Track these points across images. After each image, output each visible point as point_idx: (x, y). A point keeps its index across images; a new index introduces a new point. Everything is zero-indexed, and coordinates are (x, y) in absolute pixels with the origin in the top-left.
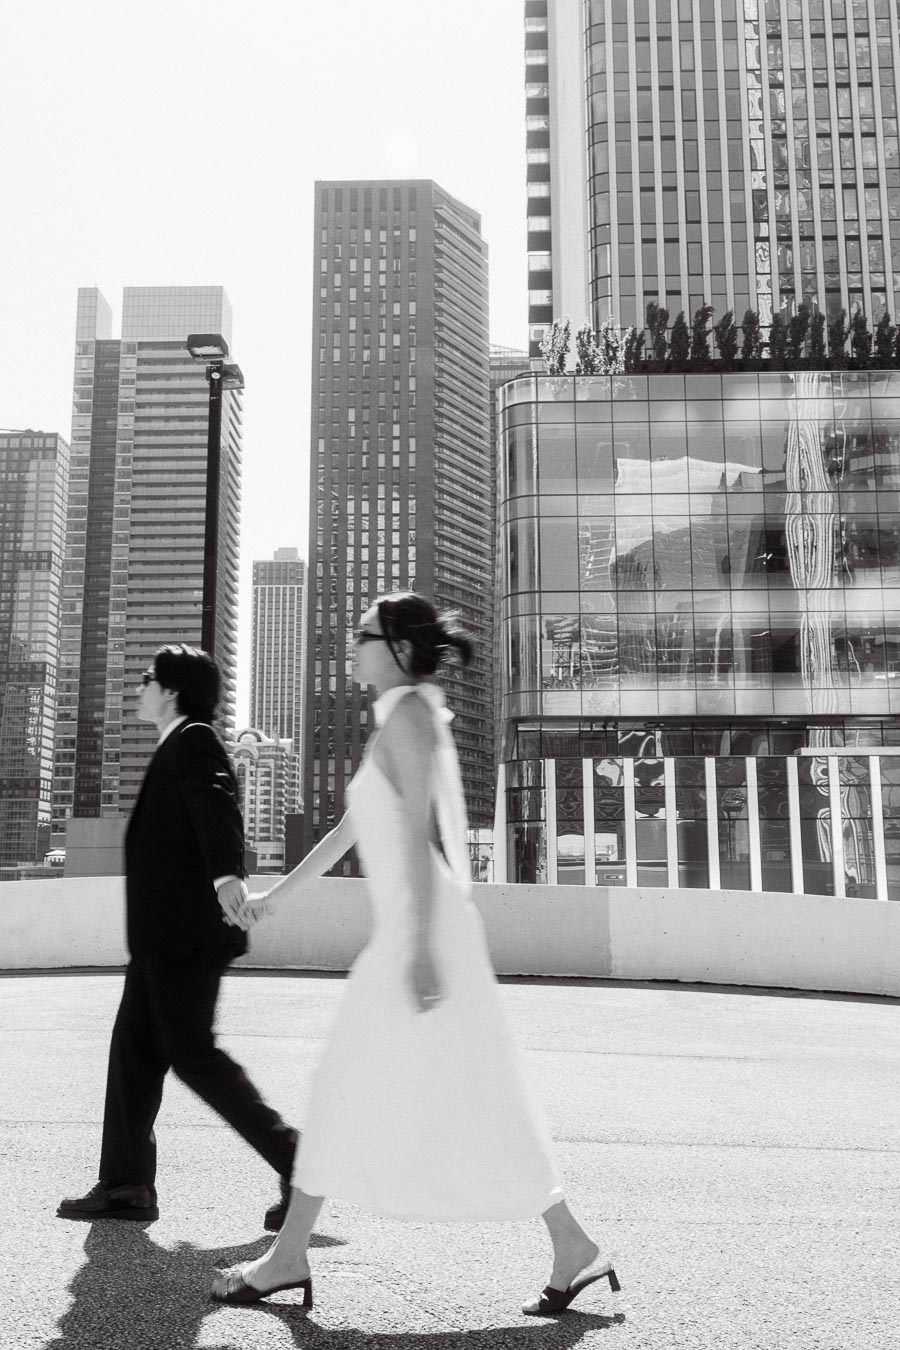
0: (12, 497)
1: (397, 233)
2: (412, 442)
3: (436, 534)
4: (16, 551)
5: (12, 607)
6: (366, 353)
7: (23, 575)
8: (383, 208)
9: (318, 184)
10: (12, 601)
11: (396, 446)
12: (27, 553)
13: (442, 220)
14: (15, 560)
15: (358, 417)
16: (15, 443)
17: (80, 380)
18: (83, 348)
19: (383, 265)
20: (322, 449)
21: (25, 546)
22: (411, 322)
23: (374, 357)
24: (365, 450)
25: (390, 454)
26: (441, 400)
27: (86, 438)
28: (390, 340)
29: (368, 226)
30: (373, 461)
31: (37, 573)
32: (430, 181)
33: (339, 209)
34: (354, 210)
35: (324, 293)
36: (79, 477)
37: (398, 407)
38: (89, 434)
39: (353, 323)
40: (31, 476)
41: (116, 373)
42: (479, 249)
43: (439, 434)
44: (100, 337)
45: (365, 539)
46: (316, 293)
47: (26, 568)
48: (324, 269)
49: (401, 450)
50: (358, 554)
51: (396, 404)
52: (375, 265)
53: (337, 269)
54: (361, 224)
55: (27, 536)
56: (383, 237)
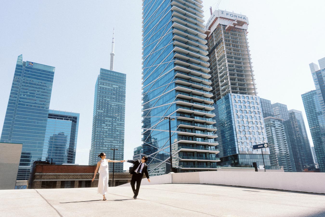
0: (312, 103)
4: (316, 112)
5: (318, 123)
7: (318, 116)
10: (318, 122)
12: (318, 112)
14: (316, 114)
16: (309, 94)
17: (315, 80)
18: (313, 74)
21: (317, 111)
27: (319, 89)
31: (321, 115)
36: (320, 97)
38: (320, 88)
40: (314, 99)
41: (321, 76)
44: (316, 71)
47: (319, 115)
55: (317, 109)
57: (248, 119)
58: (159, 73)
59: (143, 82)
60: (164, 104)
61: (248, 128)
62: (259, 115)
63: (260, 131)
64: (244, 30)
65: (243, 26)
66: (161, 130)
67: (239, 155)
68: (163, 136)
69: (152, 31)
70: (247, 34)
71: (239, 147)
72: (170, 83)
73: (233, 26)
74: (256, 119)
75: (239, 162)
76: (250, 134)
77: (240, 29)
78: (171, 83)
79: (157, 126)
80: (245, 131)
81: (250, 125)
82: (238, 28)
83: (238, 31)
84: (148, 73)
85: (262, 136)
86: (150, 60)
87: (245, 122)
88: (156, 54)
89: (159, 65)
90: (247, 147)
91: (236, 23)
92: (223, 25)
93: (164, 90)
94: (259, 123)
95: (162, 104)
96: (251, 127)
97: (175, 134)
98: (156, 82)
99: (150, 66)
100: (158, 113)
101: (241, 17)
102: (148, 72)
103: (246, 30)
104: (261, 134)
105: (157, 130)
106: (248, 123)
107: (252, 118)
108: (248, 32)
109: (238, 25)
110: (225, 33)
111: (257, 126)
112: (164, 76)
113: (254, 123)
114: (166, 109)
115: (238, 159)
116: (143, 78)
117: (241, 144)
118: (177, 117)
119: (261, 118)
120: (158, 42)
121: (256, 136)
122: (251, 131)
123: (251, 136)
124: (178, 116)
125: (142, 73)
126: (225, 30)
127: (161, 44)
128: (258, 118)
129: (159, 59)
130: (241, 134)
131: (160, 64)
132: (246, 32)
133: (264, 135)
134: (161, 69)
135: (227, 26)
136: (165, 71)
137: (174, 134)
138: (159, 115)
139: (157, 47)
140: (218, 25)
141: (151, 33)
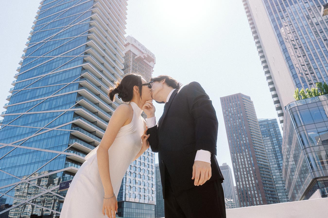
1: (236, 103)
2: (247, 138)
3: (256, 154)
6: (235, 124)
8: (233, 99)
9: (220, 98)
11: (244, 139)
13: (243, 99)
15: (236, 135)
19: (235, 108)
20: (230, 142)
22: (242, 117)
23: (236, 124)
24: (238, 141)
25: (243, 141)
26: (251, 129)
28: (239, 121)
29: (230, 103)
30: (240, 143)
32: (240, 93)
33: (225, 101)
34: (227, 100)
35: (225, 115)
37: (243, 132)
39: (231, 119)
42: (251, 102)
43: (252, 136)
45: (242, 157)
46: (224, 115)
48: (224, 111)
49: (245, 140)
50: (241, 160)
51: (242, 132)
52: (233, 109)
53: (227, 111)
54: (229, 103)
56: (234, 104)
57: (140, 159)
58: (53, 68)
59: (18, 74)
60: (51, 110)
61: (140, 171)
62: (151, 158)
63: (150, 176)
64: (150, 66)
65: (150, 63)
66: (33, 149)
67: (125, 203)
68: (35, 157)
69: (54, 16)
70: (152, 72)
71: (127, 192)
72: (69, 83)
73: (143, 58)
74: (149, 161)
75: (123, 212)
76: (140, 178)
77: (148, 65)
78: (71, 82)
79: (27, 142)
80: (136, 173)
81: (142, 167)
82: (146, 63)
83: (145, 65)
84: (31, 65)
85: (151, 182)
86: (40, 48)
87: (137, 163)
88: (54, 44)
89: (56, 57)
90: (135, 193)
91: (146, 56)
92: (133, 53)
93: (56, 91)
94: (150, 166)
95: (46, 109)
96: (142, 170)
97: (62, 156)
98: (44, 78)
99: (39, 56)
100: (34, 122)
101: (151, 54)
102: (33, 63)
103: (152, 68)
104: (150, 180)
105: (25, 147)
106: (140, 165)
107: (145, 159)
108: (154, 71)
109: (146, 60)
110: (133, 61)
111: (149, 169)
112: (62, 72)
113: (146, 166)
114: (53, 117)
115: (123, 208)
116: (20, 70)
117: (130, 188)
118: (71, 132)
119: (153, 161)
120: (62, 29)
121: (146, 181)
122: (142, 175)
123: (141, 180)
124: (74, 130)
125: (20, 63)
126: (134, 58)
127: (66, 33)
128: (150, 160)
129: (58, 50)
130: (131, 176)
131: (59, 56)
132: (152, 70)
133: (153, 181)
134: (57, 62)
135: (137, 55)
136: (66, 66)
137: (59, 157)
138: (36, 124)
139: (59, 35)
140: (128, 51)
141: (52, 17)
